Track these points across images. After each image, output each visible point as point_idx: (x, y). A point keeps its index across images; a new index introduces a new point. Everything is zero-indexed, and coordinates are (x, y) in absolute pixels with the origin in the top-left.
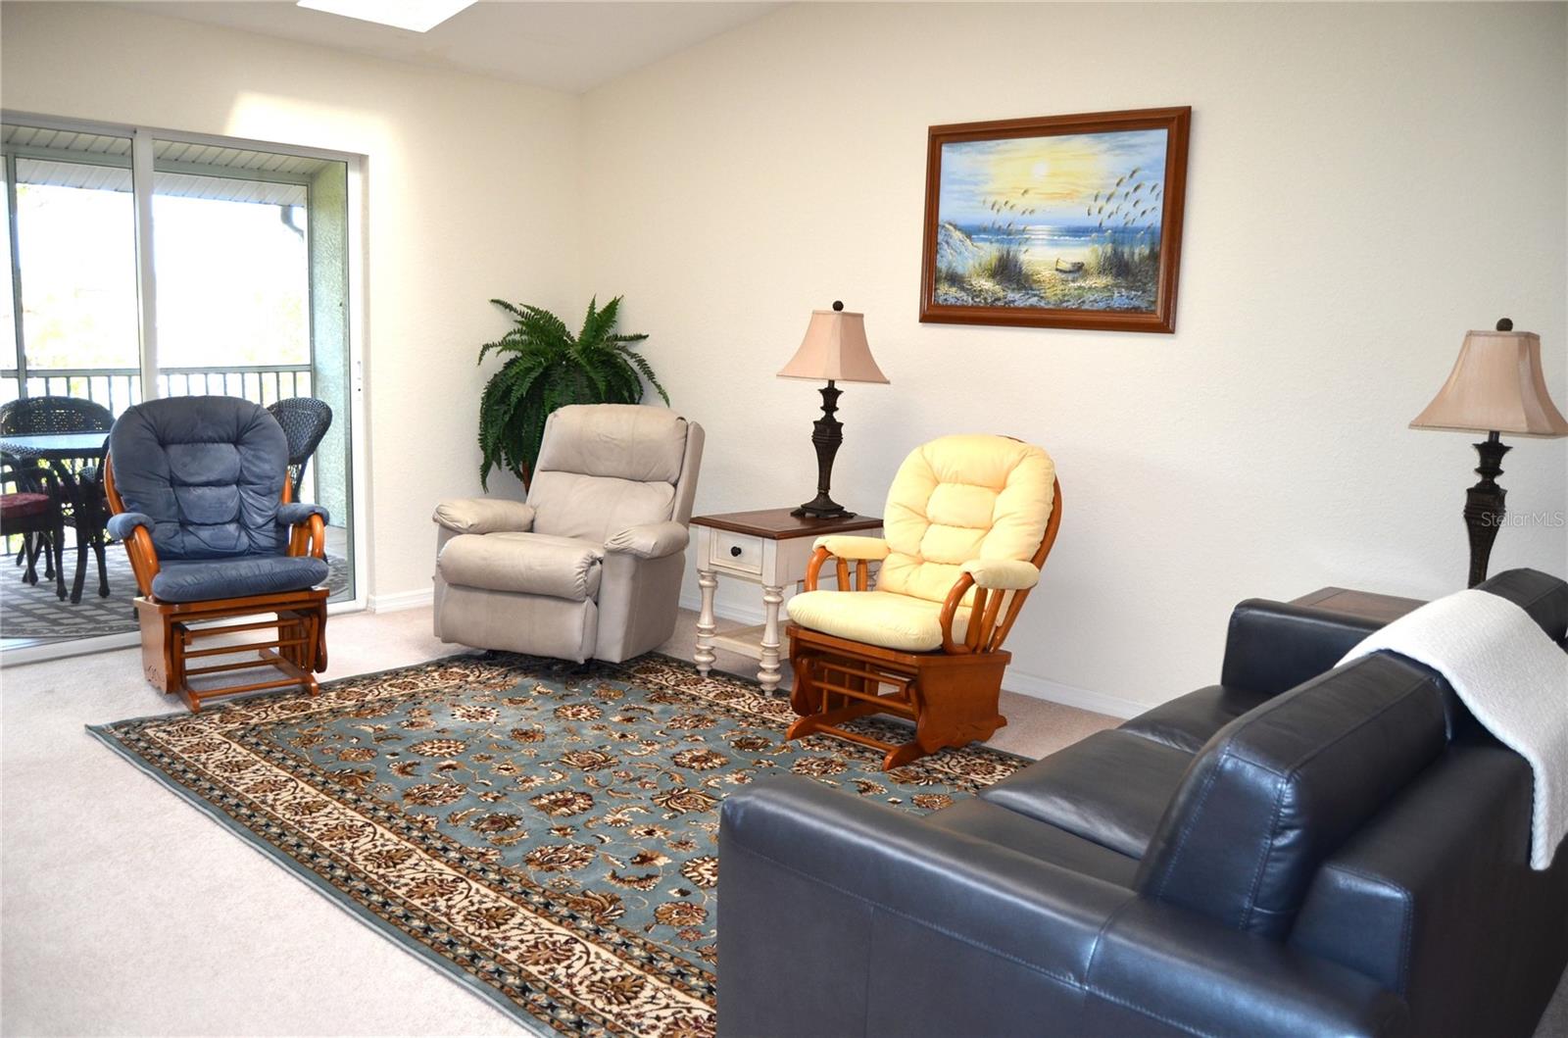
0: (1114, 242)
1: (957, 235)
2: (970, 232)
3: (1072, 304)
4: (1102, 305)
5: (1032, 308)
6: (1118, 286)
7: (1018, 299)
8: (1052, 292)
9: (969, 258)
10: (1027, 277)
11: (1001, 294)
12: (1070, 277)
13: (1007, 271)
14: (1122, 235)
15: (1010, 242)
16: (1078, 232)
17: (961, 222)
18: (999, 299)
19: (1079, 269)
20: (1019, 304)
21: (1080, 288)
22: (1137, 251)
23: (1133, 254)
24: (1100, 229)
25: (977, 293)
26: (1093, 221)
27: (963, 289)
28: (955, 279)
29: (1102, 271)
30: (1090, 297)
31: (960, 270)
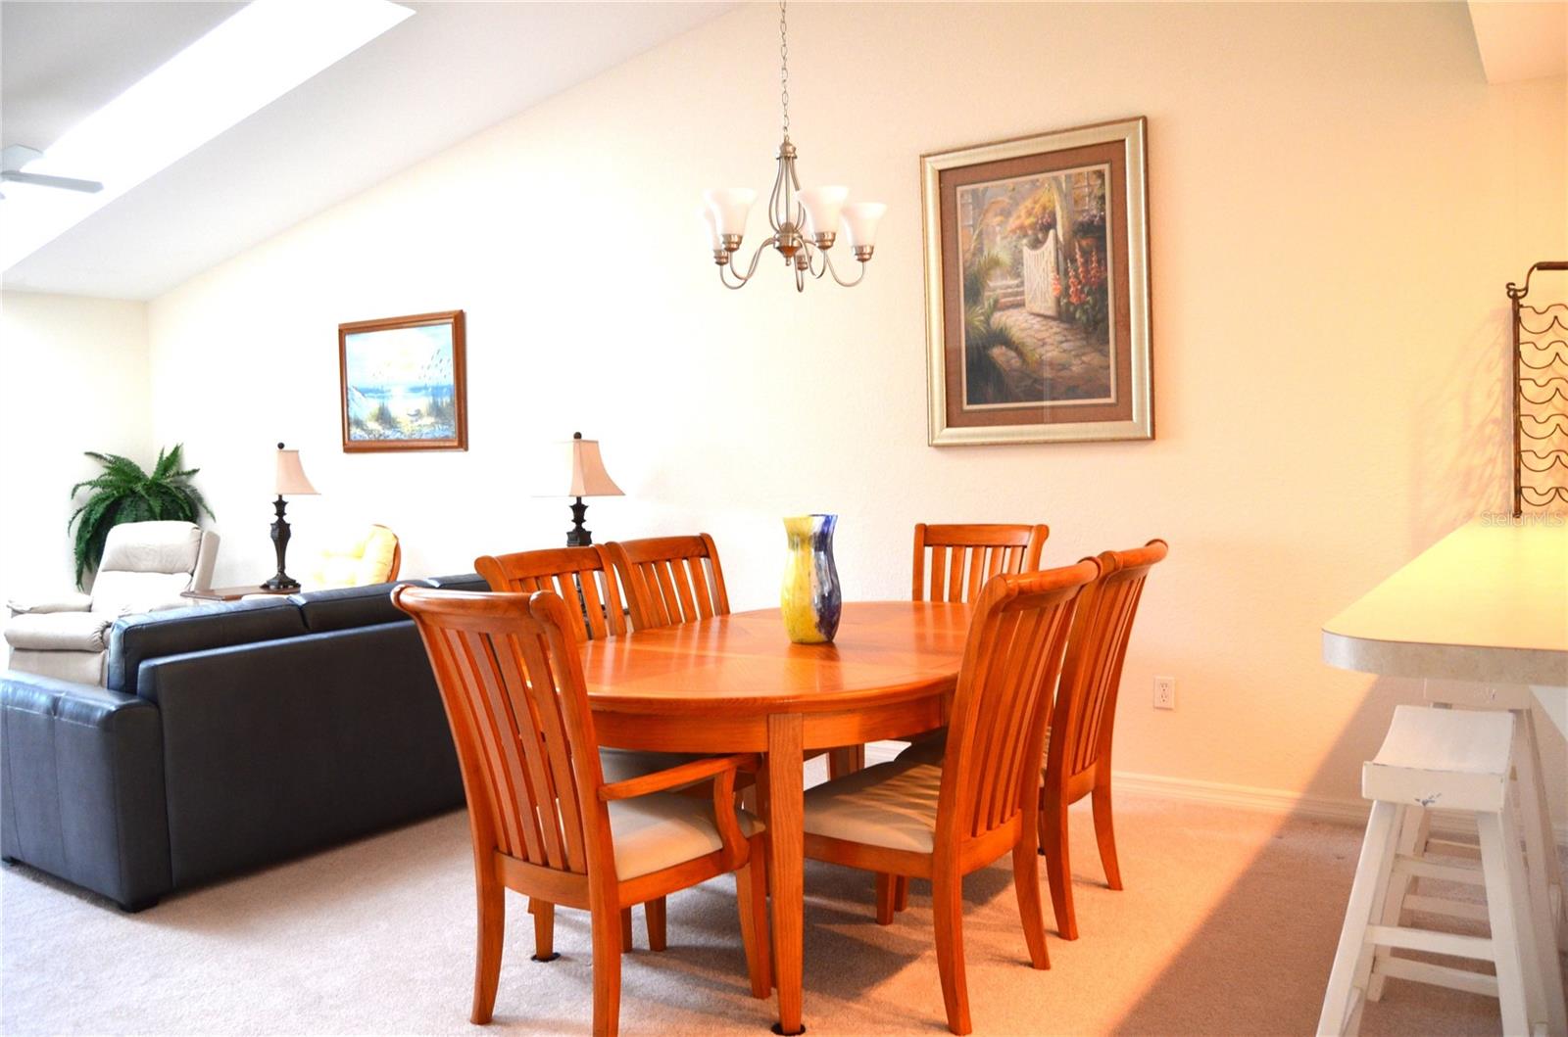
0: (433, 395)
1: (358, 395)
2: (364, 392)
3: (416, 436)
4: (430, 436)
5: (398, 440)
6: (437, 423)
7: (391, 435)
8: (408, 428)
9: (364, 409)
10: (394, 420)
11: (382, 432)
12: (414, 419)
13: (383, 417)
14: (436, 391)
15: (384, 397)
16: (415, 390)
17: (357, 386)
18: (381, 435)
19: (418, 414)
20: (391, 438)
21: (420, 425)
22: (444, 400)
23: (442, 403)
24: (426, 388)
25: (370, 432)
26: (421, 384)
27: (363, 429)
28: (359, 424)
29: (429, 415)
30: (425, 430)
31: (361, 418)
